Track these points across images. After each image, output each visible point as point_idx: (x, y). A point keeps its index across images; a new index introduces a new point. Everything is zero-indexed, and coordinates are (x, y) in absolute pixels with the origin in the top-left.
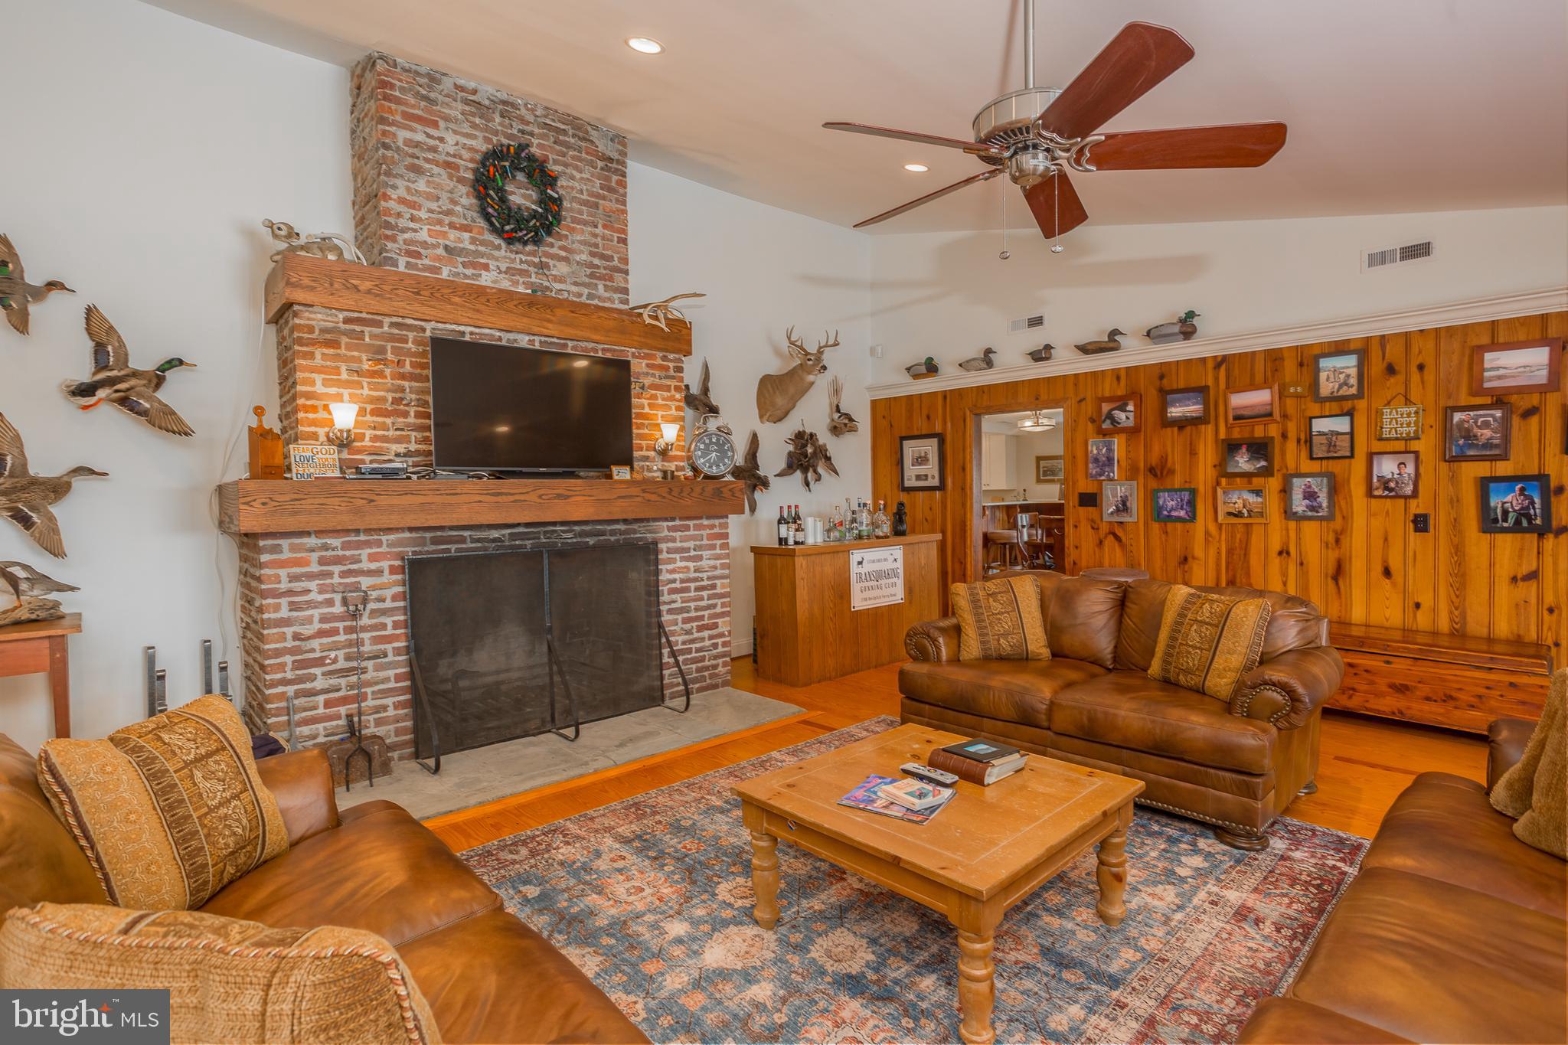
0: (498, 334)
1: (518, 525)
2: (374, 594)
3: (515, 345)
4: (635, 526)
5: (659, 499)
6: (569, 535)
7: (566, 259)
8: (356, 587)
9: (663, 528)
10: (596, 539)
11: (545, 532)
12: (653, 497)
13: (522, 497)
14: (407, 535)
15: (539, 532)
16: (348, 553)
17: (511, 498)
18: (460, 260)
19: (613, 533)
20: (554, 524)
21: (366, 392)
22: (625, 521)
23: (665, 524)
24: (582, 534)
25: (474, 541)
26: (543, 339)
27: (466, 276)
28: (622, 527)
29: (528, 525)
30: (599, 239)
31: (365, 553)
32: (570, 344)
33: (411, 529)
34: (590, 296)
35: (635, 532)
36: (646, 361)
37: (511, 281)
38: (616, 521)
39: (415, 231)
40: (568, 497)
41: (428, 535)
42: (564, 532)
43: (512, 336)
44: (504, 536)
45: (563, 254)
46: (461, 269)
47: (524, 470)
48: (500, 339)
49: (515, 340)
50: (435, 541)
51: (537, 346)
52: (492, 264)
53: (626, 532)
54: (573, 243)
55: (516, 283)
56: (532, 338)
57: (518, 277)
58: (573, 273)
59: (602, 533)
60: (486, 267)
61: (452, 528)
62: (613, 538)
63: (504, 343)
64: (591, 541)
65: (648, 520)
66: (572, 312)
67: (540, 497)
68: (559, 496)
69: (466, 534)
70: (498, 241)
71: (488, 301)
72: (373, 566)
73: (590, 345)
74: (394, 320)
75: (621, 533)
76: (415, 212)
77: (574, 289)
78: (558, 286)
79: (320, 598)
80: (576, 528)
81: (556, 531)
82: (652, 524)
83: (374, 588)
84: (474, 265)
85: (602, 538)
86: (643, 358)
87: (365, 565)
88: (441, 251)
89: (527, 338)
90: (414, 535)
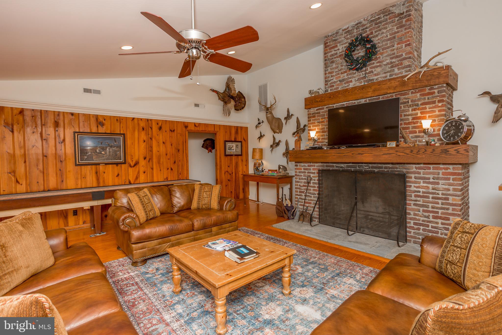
0: (354, 101)
1: (350, 163)
2: (314, 178)
3: (360, 103)
4: (397, 166)
5: (405, 155)
6: (367, 167)
7: (380, 66)
8: (310, 176)
9: (413, 168)
10: (378, 170)
11: (358, 166)
12: (401, 154)
13: (347, 154)
14: (320, 164)
15: (356, 166)
16: (309, 168)
17: (343, 155)
18: (343, 82)
19: (386, 168)
20: (362, 163)
21: (321, 127)
22: (392, 163)
23: (414, 166)
24: (372, 167)
25: (336, 167)
26: (370, 98)
27: (345, 87)
28: (390, 166)
29: (353, 163)
30: (395, 51)
31: (312, 168)
32: (381, 97)
33: (322, 163)
34: (391, 75)
35: (397, 168)
36: (419, 93)
37: (360, 82)
38: (389, 163)
39: (332, 79)
40: (363, 154)
41: (325, 164)
42: (365, 166)
43: (359, 101)
44: (345, 166)
45: (378, 64)
46: (344, 85)
47: (353, 145)
48: (355, 103)
49: (360, 102)
50: (327, 166)
51: (368, 101)
52: (353, 80)
53: (392, 168)
54: (383, 58)
55: (361, 82)
56: (366, 99)
57: (362, 80)
58: (383, 69)
59: (382, 168)
60: (351, 81)
61: (331, 163)
62: (386, 170)
63: (356, 104)
64: (376, 170)
65: (404, 164)
66: (379, 85)
67: (353, 154)
68: (359, 154)
69: (334, 165)
70: (354, 72)
71: (349, 92)
72: (313, 171)
73: (389, 95)
74: (327, 106)
75: (389, 168)
76: (332, 74)
77: (384, 75)
78: (376, 77)
79: (304, 178)
80: (370, 165)
81: (362, 166)
82: (406, 165)
83: (313, 177)
84: (348, 82)
85: (381, 169)
86: (418, 92)
87: (312, 171)
88: (339, 82)
89: (364, 100)
90: (322, 164)
